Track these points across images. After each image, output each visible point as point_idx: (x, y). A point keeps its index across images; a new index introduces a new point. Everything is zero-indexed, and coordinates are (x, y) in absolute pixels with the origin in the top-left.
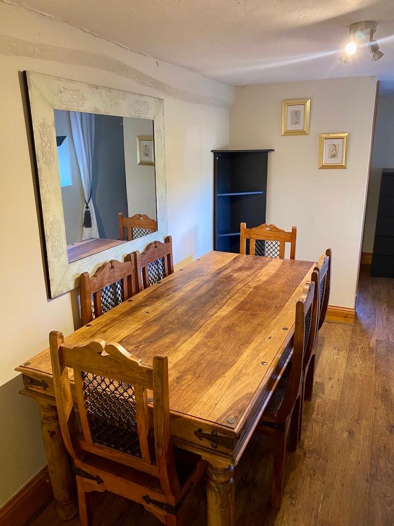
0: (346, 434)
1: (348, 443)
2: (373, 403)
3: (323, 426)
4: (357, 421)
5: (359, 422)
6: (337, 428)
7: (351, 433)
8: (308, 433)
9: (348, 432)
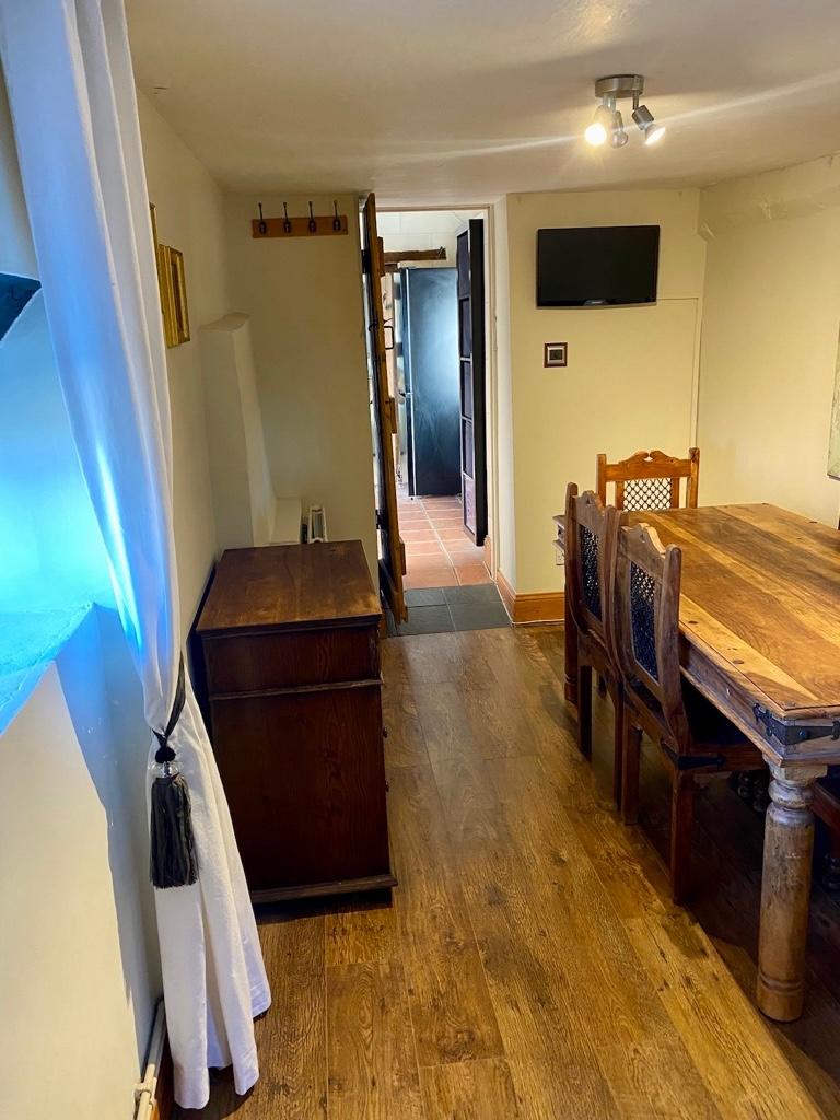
0: (565, 855)
1: (552, 842)
2: (552, 944)
3: (609, 854)
4: (561, 888)
5: (556, 887)
6: (585, 860)
7: (559, 861)
8: (621, 835)
9: (564, 862)
